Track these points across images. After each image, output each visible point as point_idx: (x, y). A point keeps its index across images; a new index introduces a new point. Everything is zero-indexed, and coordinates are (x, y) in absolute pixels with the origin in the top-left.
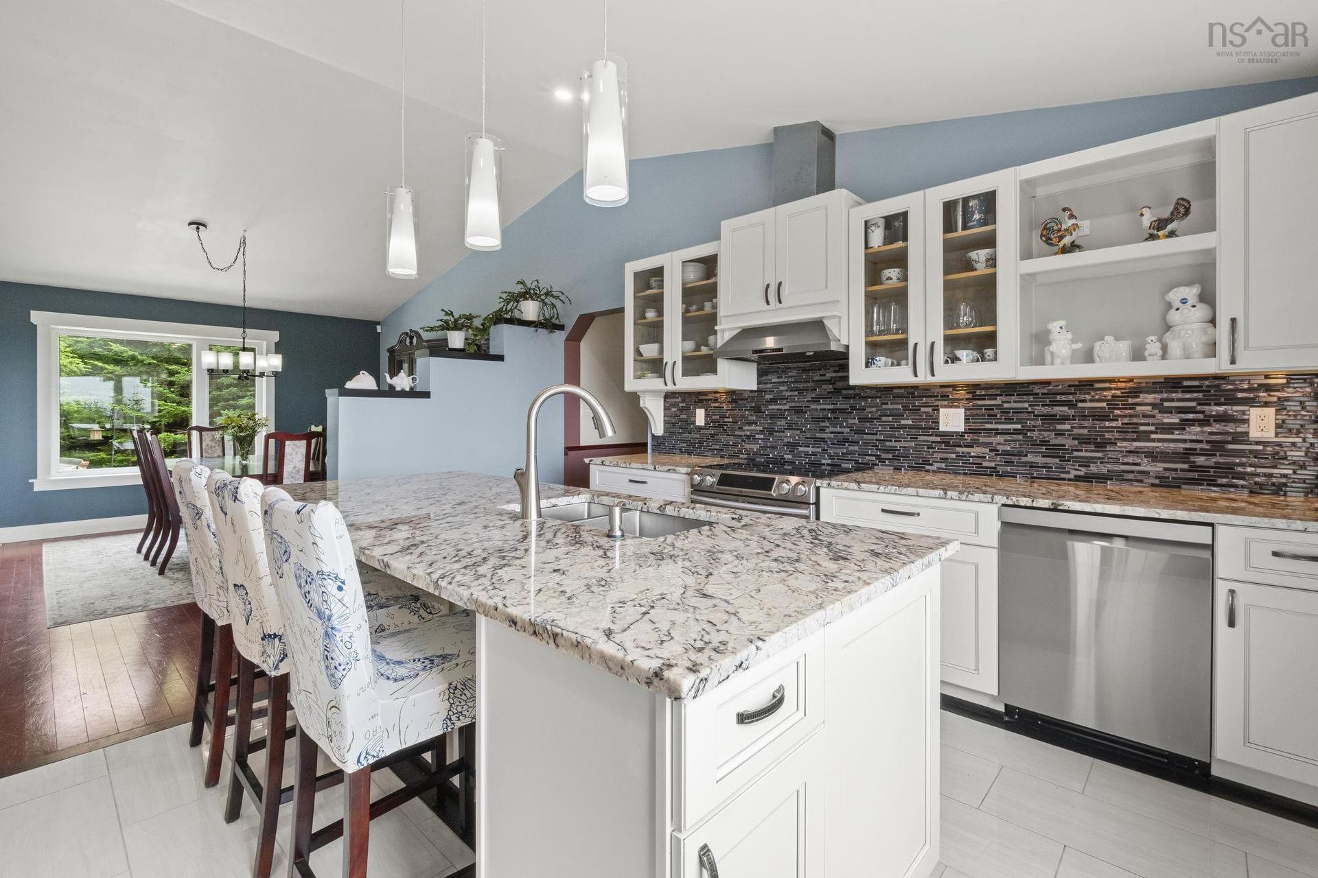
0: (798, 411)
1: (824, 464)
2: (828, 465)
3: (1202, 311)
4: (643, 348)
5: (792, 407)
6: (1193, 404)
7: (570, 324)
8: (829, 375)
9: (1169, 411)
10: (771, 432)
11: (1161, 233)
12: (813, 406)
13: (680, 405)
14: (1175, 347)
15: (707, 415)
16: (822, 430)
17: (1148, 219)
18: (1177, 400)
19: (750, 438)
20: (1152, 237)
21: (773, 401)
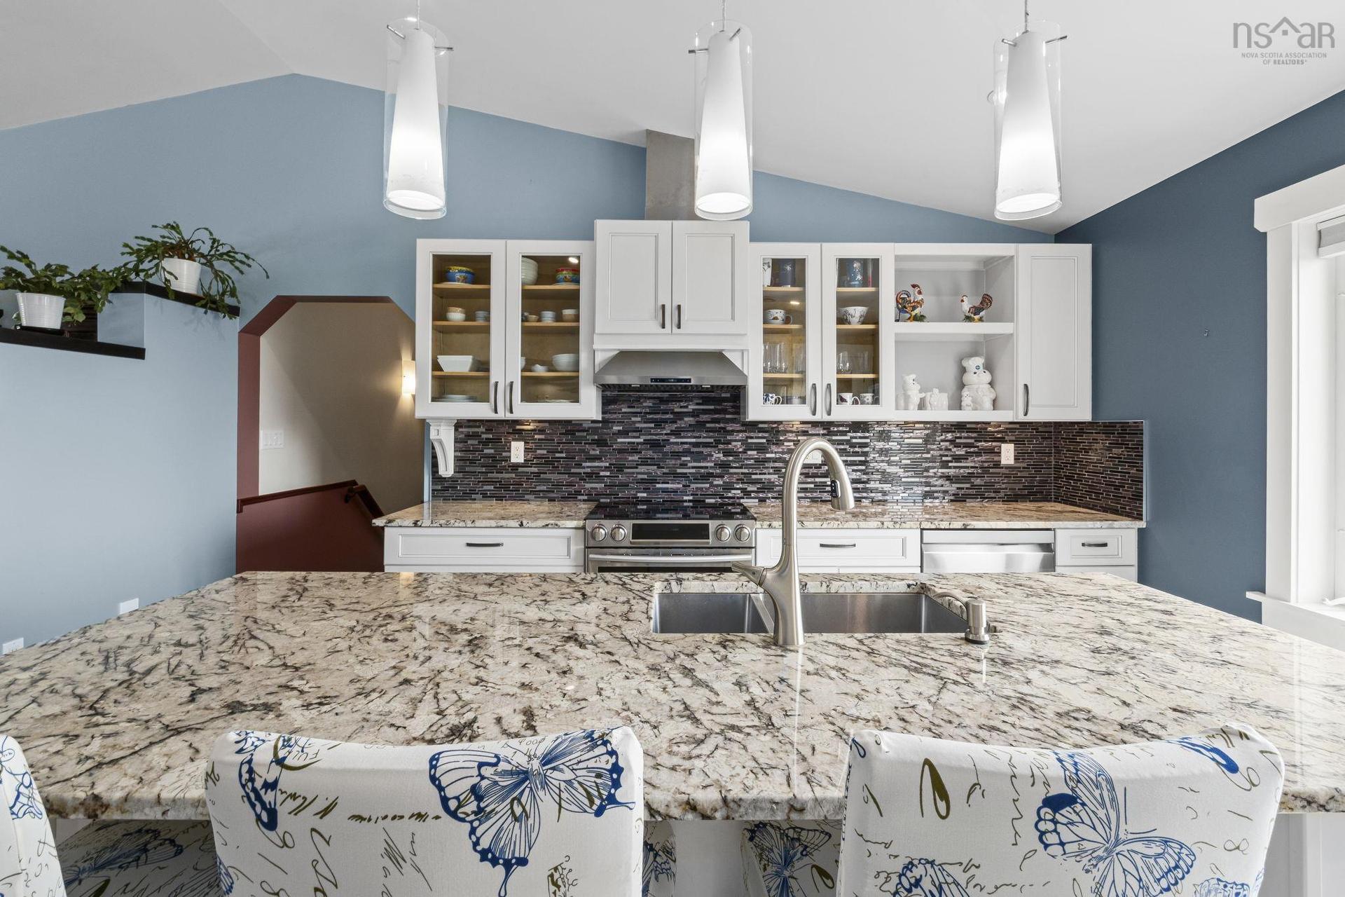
0: (655, 445)
1: (686, 501)
2: (690, 501)
3: (987, 377)
4: (442, 359)
5: (648, 440)
6: (972, 441)
7: (251, 310)
8: (691, 407)
9: (958, 446)
10: (620, 469)
11: (977, 317)
12: (673, 440)
13: (484, 436)
14: (966, 401)
15: (527, 450)
16: (684, 465)
17: (966, 306)
18: (964, 437)
19: (593, 476)
20: (968, 319)
21: (624, 433)
